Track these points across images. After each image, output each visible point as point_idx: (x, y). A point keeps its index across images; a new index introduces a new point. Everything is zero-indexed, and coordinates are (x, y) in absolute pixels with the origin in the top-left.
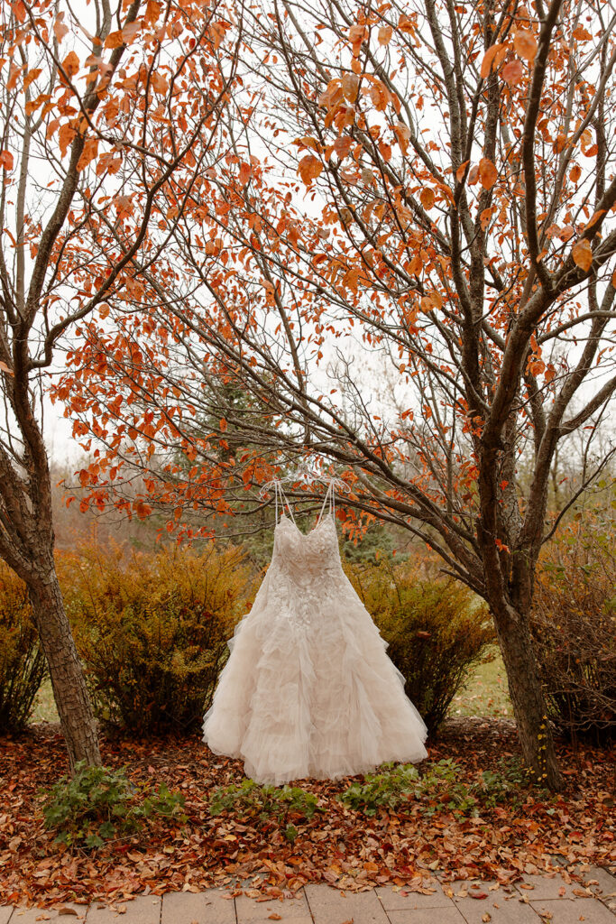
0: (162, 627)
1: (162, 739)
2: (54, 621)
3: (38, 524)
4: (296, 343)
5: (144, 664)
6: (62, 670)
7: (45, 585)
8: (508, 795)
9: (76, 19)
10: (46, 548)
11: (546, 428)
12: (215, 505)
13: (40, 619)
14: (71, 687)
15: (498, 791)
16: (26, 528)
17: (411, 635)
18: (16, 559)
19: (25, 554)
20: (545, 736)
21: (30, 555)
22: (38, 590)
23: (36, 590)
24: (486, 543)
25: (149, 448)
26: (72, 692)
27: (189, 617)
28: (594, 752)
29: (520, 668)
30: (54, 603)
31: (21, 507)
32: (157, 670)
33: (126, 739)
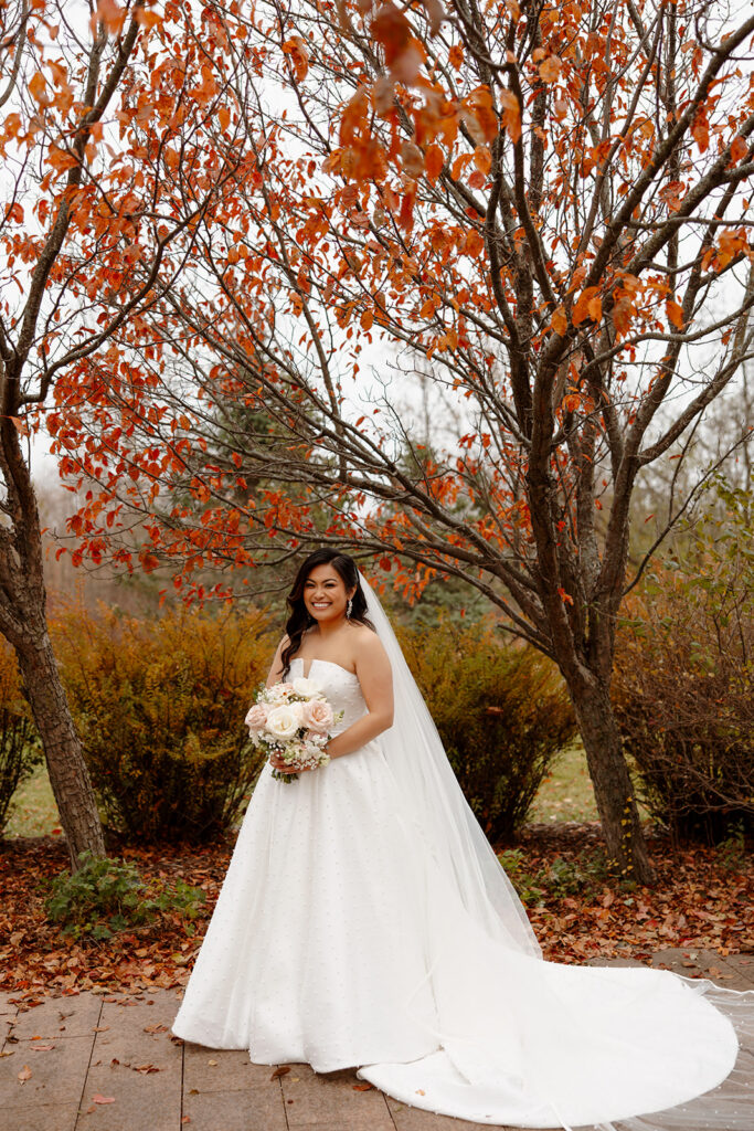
0: (171, 706)
1: (174, 846)
2: (48, 692)
3: (27, 579)
4: (327, 357)
5: (149, 753)
6: (59, 749)
7: (38, 651)
8: (582, 885)
9: (71, 31)
10: (38, 607)
11: (623, 457)
12: (234, 555)
13: (33, 690)
14: (71, 769)
15: (569, 880)
16: (14, 584)
17: (477, 711)
18: (6, 620)
19: (14, 615)
20: (629, 821)
21: (20, 616)
22: (30, 657)
23: (28, 656)
24: (548, 592)
25: (153, 488)
26: (71, 775)
27: (204, 695)
28: (705, 851)
29: (598, 741)
30: (48, 671)
31: (8, 561)
32: (166, 760)
33: (129, 845)
